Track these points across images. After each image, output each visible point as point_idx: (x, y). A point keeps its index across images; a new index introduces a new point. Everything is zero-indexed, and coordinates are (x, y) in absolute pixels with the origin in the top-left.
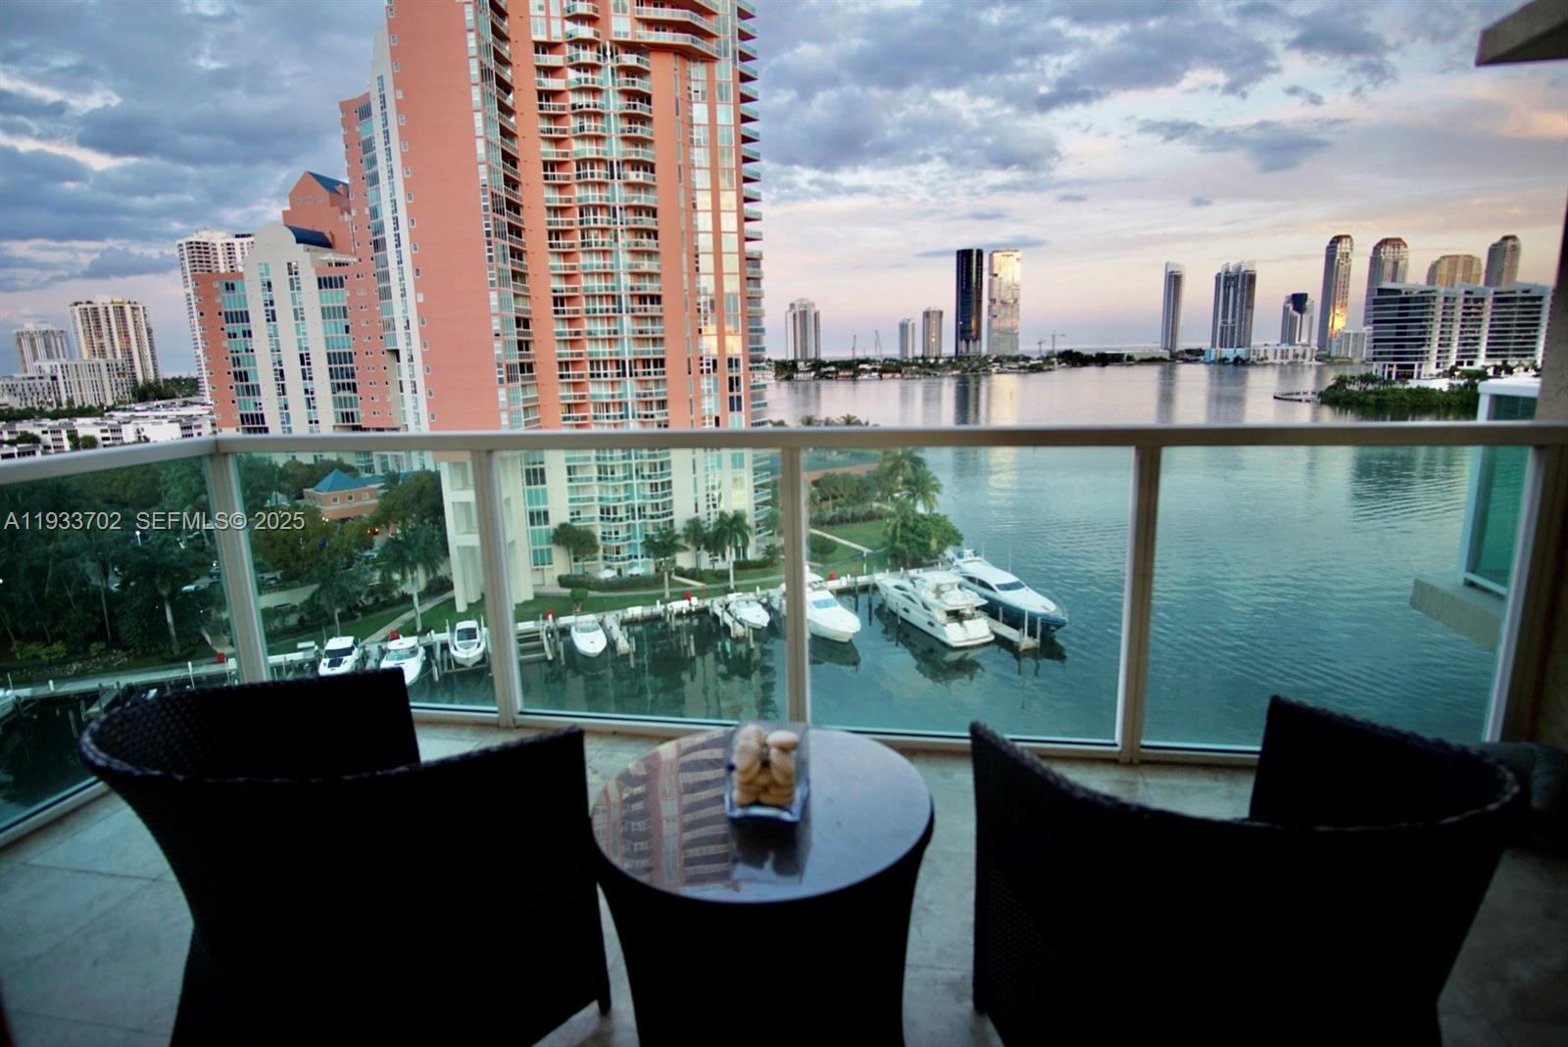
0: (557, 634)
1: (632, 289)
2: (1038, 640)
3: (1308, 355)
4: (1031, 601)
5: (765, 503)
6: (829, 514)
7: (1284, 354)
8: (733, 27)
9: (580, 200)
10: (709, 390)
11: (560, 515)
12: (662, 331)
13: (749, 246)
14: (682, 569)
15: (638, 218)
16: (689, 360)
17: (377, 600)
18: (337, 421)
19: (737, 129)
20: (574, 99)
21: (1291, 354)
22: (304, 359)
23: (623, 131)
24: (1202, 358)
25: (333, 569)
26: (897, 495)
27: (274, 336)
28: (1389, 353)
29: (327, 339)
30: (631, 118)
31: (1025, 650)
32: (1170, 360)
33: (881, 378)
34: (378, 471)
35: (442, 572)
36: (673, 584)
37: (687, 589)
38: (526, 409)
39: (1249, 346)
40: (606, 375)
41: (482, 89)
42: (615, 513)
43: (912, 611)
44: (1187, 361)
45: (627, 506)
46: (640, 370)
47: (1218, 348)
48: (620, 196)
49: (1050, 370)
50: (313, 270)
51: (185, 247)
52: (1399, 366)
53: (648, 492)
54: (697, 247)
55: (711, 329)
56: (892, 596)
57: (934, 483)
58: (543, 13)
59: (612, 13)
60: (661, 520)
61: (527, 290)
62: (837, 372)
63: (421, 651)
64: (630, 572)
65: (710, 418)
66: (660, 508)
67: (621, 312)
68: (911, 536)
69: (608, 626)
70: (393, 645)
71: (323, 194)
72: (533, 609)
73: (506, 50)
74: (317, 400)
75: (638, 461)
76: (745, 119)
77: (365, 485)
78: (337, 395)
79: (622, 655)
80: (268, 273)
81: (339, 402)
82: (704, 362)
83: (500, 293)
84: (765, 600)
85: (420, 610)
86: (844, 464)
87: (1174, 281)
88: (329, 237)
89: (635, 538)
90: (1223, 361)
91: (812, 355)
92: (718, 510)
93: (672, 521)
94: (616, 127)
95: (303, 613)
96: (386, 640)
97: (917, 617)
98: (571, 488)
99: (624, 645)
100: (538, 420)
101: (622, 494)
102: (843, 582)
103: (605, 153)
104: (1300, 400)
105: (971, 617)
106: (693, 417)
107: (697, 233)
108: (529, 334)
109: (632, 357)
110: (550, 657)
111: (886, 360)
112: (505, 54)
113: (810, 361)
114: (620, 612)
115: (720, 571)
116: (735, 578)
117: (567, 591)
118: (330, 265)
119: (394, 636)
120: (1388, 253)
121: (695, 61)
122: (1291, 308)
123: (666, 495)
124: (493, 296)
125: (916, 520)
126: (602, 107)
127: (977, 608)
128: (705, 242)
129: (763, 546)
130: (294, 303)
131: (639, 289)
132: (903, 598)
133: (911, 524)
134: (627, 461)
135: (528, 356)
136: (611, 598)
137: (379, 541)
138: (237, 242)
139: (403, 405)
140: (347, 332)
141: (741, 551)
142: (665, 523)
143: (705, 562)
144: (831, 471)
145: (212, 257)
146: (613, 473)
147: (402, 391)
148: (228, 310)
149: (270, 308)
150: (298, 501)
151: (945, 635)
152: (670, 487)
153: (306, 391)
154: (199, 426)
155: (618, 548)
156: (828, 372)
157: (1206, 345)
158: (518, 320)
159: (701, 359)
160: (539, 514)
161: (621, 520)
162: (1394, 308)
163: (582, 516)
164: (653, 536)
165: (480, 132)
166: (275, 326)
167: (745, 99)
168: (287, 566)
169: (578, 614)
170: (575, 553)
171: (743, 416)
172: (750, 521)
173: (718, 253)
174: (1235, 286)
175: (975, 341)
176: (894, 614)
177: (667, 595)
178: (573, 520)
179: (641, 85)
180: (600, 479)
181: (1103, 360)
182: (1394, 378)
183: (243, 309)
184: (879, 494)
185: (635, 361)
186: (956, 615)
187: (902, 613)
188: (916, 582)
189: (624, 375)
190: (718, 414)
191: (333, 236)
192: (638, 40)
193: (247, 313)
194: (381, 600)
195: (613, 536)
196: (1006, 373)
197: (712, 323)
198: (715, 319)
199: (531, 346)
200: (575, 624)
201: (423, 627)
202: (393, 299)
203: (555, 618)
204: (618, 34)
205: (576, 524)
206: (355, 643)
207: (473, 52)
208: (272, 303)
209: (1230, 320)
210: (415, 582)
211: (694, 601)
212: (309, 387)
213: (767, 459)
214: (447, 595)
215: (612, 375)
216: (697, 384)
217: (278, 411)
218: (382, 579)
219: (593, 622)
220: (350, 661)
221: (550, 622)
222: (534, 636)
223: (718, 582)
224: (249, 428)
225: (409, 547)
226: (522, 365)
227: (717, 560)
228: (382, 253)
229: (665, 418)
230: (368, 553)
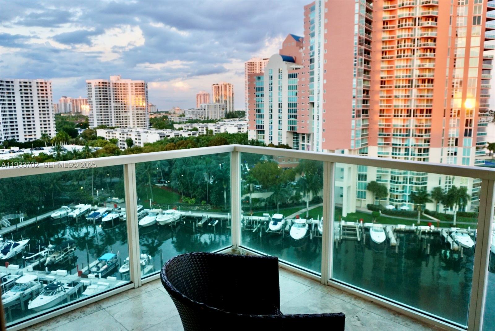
0: (363, 230)
1: (419, 76)
5: (478, 184)
9: (398, 37)
10: (454, 125)
11: (372, 177)
12: (432, 96)
13: (486, 54)
14: (428, 211)
15: (426, 43)
16: (445, 110)
17: (293, 202)
18: (289, 130)
22: (280, 105)
25: (279, 187)
27: (271, 96)
29: (289, 98)
35: (319, 194)
36: (422, 217)
37: (430, 221)
38: (363, 129)
40: (401, 116)
42: (398, 180)
45: (404, 177)
46: (418, 114)
48: (418, 33)
50: (287, 71)
51: (247, 64)
54: (455, 55)
55: (458, 94)
60: (420, 186)
61: (369, 78)
63: (307, 226)
64: (402, 208)
65: (453, 139)
66: (421, 180)
67: (412, 87)
69: (387, 231)
70: (296, 221)
71: (294, 42)
72: (354, 217)
74: (282, 121)
75: (413, 157)
78: (290, 119)
79: (392, 246)
80: (272, 73)
81: (290, 122)
82: (453, 111)
83: (358, 79)
84: (472, 234)
85: (308, 209)
88: (294, 58)
89: (406, 192)
92: (451, 184)
93: (426, 187)
95: (267, 203)
96: (294, 218)
100: (367, 135)
101: (402, 172)
103: (413, 14)
106: (443, 138)
107: (457, 48)
108: (368, 97)
109: (415, 108)
110: (359, 239)
114: (394, 226)
115: (448, 215)
116: (457, 221)
117: (371, 212)
118: (293, 69)
119: (297, 217)
124: (355, 81)
128: (460, 52)
129: (475, 206)
130: (279, 84)
131: (422, 76)
135: (367, 106)
136: (390, 218)
137: (298, 178)
138: (263, 61)
139: (313, 125)
140: (296, 95)
141: (462, 207)
142: (422, 187)
143: (441, 209)
145: (255, 67)
147: (313, 119)
148: (257, 87)
149: (271, 86)
153: (279, 118)
154: (243, 129)
155: (397, 196)
158: (364, 91)
159: (451, 110)
160: (362, 175)
161: (400, 183)
163: (382, 179)
164: (415, 192)
165: (357, 11)
166: (272, 93)
168: (264, 184)
169: (374, 223)
170: (376, 195)
171: (472, 139)
172: (469, 192)
173: (467, 58)
177: (419, 222)
178: (377, 180)
183: (262, 86)
185: (417, 110)
189: (410, 116)
190: (457, 137)
191: (296, 58)
193: (263, 88)
194: (295, 202)
195: (396, 190)
197: (460, 92)
198: (462, 90)
199: (369, 102)
200: (372, 227)
201: (309, 216)
202: (315, 82)
205: (379, 182)
206: (283, 217)
208: (272, 84)
210: (308, 197)
211: (433, 227)
212: (280, 116)
213: (483, 162)
214: (320, 205)
215: (404, 116)
216: (448, 122)
217: (269, 125)
218: (296, 194)
219: (381, 228)
220: (280, 225)
221: (361, 224)
222: (353, 229)
223: (447, 220)
224: (258, 131)
225: (308, 183)
226: (363, 110)
227: (448, 209)
228: (312, 64)
229: (428, 137)
230: (292, 183)
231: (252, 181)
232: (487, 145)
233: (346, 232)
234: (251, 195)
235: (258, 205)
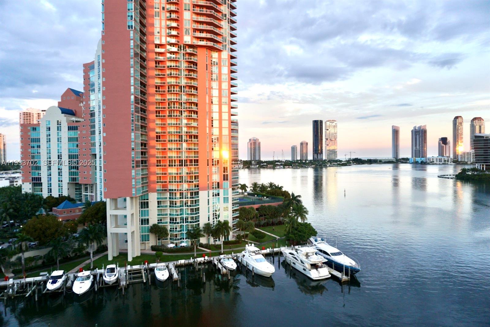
0: (148, 271)
1: (187, 132)
2: (349, 277)
3: (450, 160)
4: (345, 261)
5: (237, 217)
6: (262, 222)
7: (440, 160)
8: (229, 40)
9: (169, 99)
10: (215, 172)
11: (153, 220)
13: (233, 118)
14: (202, 244)
16: (208, 160)
17: (76, 254)
18: (70, 181)
19: (229, 76)
20: (168, 64)
21: (443, 160)
22: (59, 157)
23: (186, 75)
24: (408, 161)
25: (59, 241)
26: (290, 215)
27: (49, 148)
28: (482, 160)
29: (69, 149)
30: (190, 71)
31: (344, 282)
32: (396, 162)
33: (284, 168)
34: (84, 201)
35: (103, 243)
36: (198, 250)
37: (204, 252)
38: (142, 178)
39: (426, 157)
40: (175, 165)
41: (134, 60)
42: (176, 220)
43: (296, 264)
44: (403, 163)
45: (181, 218)
46: (188, 164)
47: (414, 158)
48: (184, 98)
49: (350, 165)
50: (67, 123)
51: (22, 114)
52: (486, 165)
53: (189, 212)
54: (212, 117)
55: (216, 148)
56: (288, 257)
57: (305, 210)
58: (159, 34)
59: (184, 34)
60: (194, 224)
61: (146, 132)
62: (267, 165)
63: (92, 277)
64: (181, 245)
65: (215, 183)
66: (194, 218)
67: (182, 141)
68: (296, 232)
69: (170, 268)
70: (80, 274)
71: (74, 97)
72: (139, 260)
73: (144, 47)
74: (63, 173)
76: (232, 72)
77: (77, 207)
78: (71, 171)
79: (175, 281)
80: (49, 124)
81: (71, 174)
82: (214, 161)
83: (135, 134)
84: (235, 258)
85: (93, 259)
86: (269, 202)
87: (396, 132)
88: (74, 111)
89: (183, 231)
90: (416, 163)
91: (257, 159)
92: (217, 220)
93: (199, 224)
94: (184, 73)
95: (45, 260)
96: (77, 272)
97: (299, 267)
98: (158, 210)
99: (175, 276)
100: (147, 183)
101: (179, 213)
102: (268, 251)
103: (179, 83)
104: (448, 178)
105: (321, 267)
106: (208, 182)
107: (213, 112)
108: (146, 149)
110: (145, 281)
111: (286, 161)
112: (144, 48)
113: (257, 161)
114: (175, 262)
115: (218, 245)
116: (223, 249)
117: (155, 252)
118: (73, 122)
119: (81, 271)
120: (477, 123)
121: (214, 51)
122: (441, 143)
123: (196, 213)
124: (133, 134)
125: (297, 225)
126: (179, 67)
127: (323, 263)
128: (216, 116)
129: (236, 235)
130: (58, 135)
131: (189, 133)
132: (293, 258)
133: (295, 226)
134: (182, 200)
135: (145, 158)
136: (172, 256)
137: (80, 229)
138: (42, 113)
139: (96, 175)
140: (77, 147)
141: (227, 237)
142: (196, 225)
143: (212, 241)
144: (263, 204)
145: (31, 118)
146: (176, 204)
147: (96, 170)
148: (32, 137)
149: (49, 137)
150: (50, 213)
151: (310, 274)
152: (198, 210)
153: (59, 169)
154: (17, 182)
155: (176, 235)
156: (264, 165)
157: (409, 156)
158: (142, 144)
160: (145, 220)
161: (178, 223)
162: (482, 143)
163: (162, 221)
164: (191, 230)
165: (132, 75)
166: (50, 144)
167: (232, 65)
168: (40, 239)
169: (158, 263)
170: (159, 236)
171: (229, 182)
172: (230, 225)
173: (220, 120)
174: (419, 135)
175: (320, 154)
176: (289, 265)
177: (195, 255)
178: (158, 223)
179: (193, 59)
180: (170, 206)
181: (370, 162)
182: (485, 170)
183: (38, 137)
184: (283, 214)
185: (187, 160)
186: (315, 266)
187: (292, 265)
188: (298, 251)
189: (182, 166)
190: (218, 181)
191: (76, 111)
192: (193, 44)
193: (39, 139)
194: (78, 254)
195: (175, 230)
196: (333, 166)
197: (217, 146)
198: (219, 145)
199: (147, 154)
200: (156, 267)
201: (93, 267)
202: (96, 135)
203: (148, 264)
204: (185, 42)
205: (160, 225)
206: (64, 273)
207: (132, 47)
208: (49, 135)
209: (418, 147)
210: (95, 246)
211: (206, 258)
212: (60, 167)
214: (105, 253)
215: (178, 165)
216: (211, 170)
217: (47, 176)
218: (79, 246)
219: (164, 266)
220: (60, 282)
221: (146, 266)
222: (139, 272)
223: (216, 250)
224: (34, 183)
225: (91, 233)
226: (142, 161)
227: (216, 241)
228: (93, 118)
229: (197, 183)
230: (75, 235)
231: (25, 238)
232: (240, 186)
233: (132, 276)
234: (23, 254)
235: (33, 264)
